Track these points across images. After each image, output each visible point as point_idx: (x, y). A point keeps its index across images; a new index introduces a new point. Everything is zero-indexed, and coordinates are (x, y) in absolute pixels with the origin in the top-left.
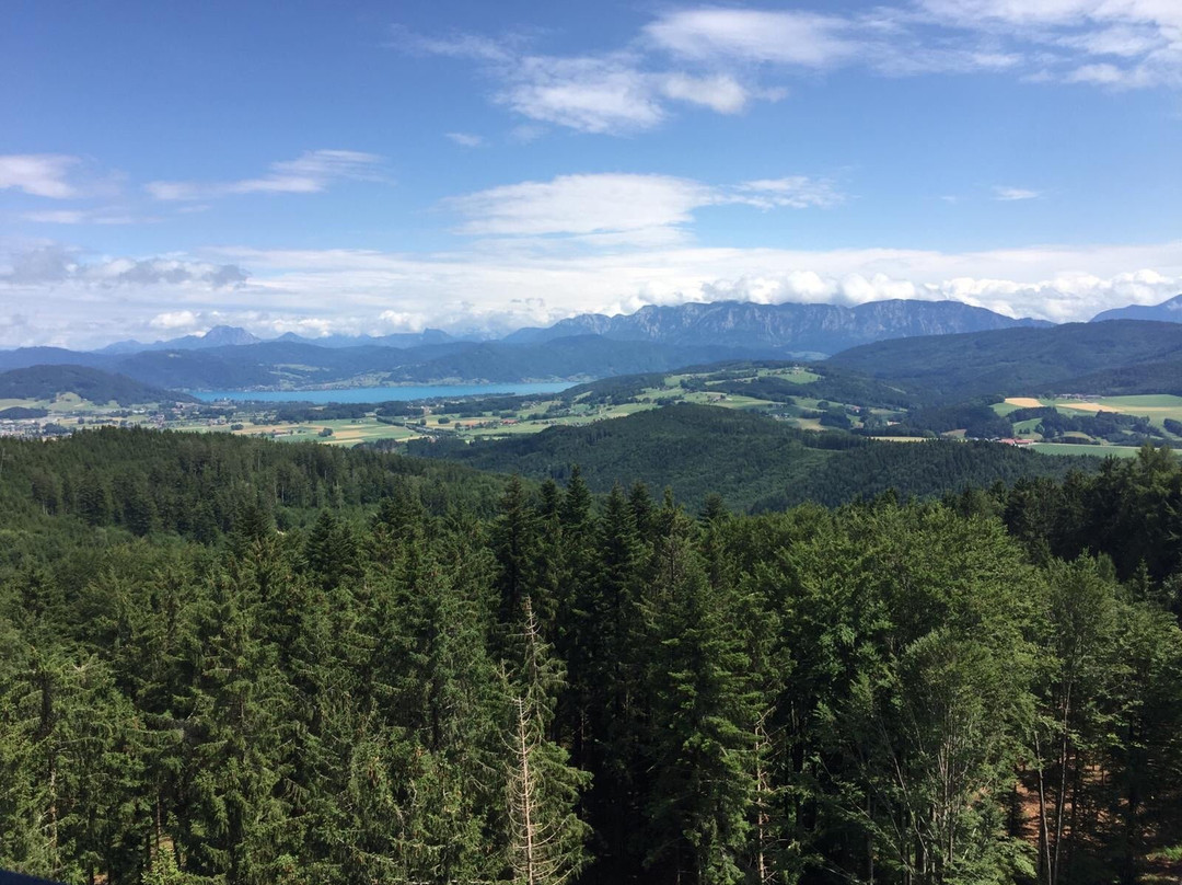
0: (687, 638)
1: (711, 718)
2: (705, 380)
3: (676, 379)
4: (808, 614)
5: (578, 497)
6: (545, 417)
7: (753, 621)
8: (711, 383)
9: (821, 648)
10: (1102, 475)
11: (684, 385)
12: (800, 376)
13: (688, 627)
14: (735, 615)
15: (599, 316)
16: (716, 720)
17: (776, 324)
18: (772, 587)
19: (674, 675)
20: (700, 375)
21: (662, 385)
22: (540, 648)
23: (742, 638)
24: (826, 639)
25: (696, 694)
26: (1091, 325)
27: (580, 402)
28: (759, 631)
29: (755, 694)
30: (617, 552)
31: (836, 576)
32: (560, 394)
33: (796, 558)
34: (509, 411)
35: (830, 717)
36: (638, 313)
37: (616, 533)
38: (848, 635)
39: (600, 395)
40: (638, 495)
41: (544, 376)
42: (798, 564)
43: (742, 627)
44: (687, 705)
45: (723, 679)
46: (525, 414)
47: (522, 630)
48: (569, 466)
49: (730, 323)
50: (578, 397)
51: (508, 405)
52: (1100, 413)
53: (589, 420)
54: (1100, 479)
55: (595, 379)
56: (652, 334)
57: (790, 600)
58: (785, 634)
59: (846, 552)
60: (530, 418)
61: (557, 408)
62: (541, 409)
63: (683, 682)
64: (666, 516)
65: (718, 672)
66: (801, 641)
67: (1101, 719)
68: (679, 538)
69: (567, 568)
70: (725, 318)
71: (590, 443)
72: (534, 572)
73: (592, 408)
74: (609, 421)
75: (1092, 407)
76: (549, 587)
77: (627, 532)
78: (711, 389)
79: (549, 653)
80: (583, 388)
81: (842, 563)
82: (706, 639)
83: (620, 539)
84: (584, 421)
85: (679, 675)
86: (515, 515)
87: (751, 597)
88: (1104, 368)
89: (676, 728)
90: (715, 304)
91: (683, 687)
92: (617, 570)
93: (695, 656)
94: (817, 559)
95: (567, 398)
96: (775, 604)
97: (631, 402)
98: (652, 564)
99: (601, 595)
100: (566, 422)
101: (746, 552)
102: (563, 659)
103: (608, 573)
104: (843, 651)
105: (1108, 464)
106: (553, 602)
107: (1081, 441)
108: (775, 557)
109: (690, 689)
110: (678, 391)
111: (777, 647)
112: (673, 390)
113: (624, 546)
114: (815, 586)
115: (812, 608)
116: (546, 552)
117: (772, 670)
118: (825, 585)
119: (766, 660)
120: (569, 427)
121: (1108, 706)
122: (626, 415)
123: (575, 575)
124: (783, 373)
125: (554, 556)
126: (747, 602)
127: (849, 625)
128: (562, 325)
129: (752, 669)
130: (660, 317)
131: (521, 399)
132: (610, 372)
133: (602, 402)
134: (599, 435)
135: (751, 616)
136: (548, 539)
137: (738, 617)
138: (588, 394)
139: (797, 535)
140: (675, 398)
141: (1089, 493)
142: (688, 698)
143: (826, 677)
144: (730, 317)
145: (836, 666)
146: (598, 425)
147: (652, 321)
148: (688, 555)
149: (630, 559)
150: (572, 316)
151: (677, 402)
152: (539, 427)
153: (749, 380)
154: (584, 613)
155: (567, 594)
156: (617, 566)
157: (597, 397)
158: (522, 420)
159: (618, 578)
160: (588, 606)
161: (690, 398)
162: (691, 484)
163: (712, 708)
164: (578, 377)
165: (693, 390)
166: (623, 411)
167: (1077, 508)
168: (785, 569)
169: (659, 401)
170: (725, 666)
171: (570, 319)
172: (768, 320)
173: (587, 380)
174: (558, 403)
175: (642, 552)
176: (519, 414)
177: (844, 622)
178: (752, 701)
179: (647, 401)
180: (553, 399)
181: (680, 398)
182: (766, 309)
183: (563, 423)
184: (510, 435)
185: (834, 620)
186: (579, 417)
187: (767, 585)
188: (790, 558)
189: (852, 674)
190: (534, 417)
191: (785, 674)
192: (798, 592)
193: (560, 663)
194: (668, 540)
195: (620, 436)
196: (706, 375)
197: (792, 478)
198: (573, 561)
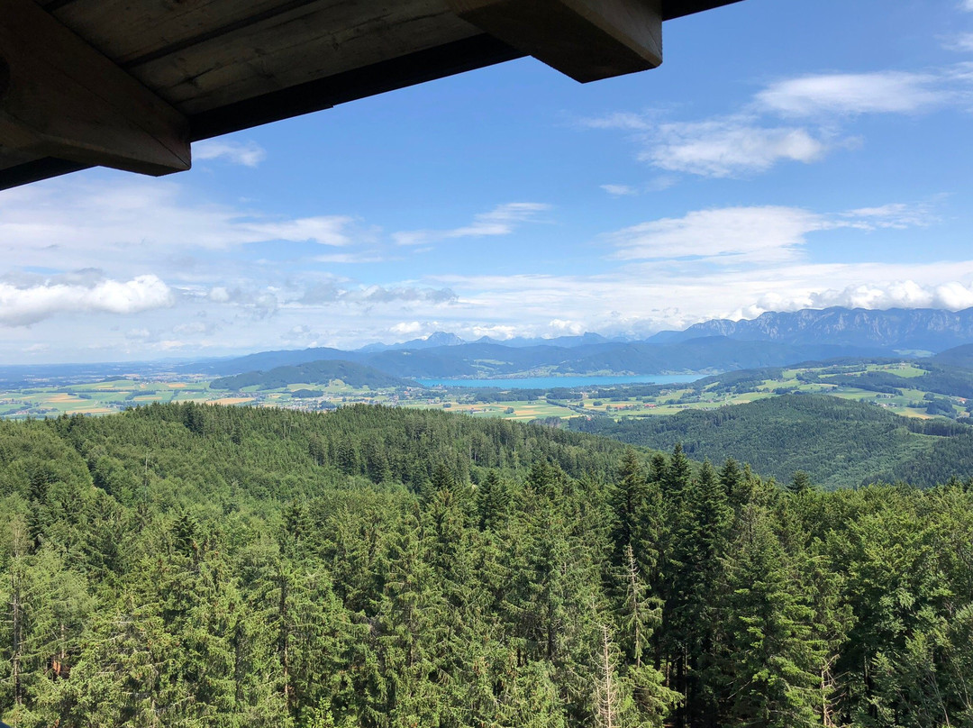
0: (755, 589)
1: (777, 658)
2: (818, 374)
3: (793, 373)
4: (869, 577)
5: (680, 468)
6: (679, 402)
7: (818, 580)
8: (824, 376)
9: (881, 608)
11: (799, 378)
12: (906, 371)
13: (757, 579)
14: (802, 573)
15: (726, 321)
16: (781, 660)
17: (883, 326)
18: (840, 552)
19: (745, 619)
20: (813, 370)
21: (780, 378)
22: (639, 588)
23: (808, 593)
24: (886, 601)
25: (762, 636)
27: (708, 391)
28: (824, 589)
30: (707, 515)
31: (898, 546)
32: (692, 384)
33: (862, 529)
34: (650, 397)
35: (887, 667)
37: (706, 499)
38: (907, 599)
39: (726, 385)
40: (730, 469)
41: (679, 369)
42: (862, 533)
43: (808, 584)
44: (755, 644)
45: (785, 626)
46: (663, 399)
47: (625, 572)
49: (841, 325)
50: (707, 387)
51: (649, 392)
53: (717, 405)
55: (722, 372)
56: (772, 335)
57: (855, 564)
58: (850, 593)
59: (908, 527)
60: (666, 404)
61: (689, 395)
62: (676, 395)
63: (753, 625)
64: (745, 488)
65: (783, 620)
66: (864, 602)
68: (755, 507)
69: (666, 524)
70: (836, 321)
71: (717, 425)
72: (638, 527)
73: (720, 395)
74: (733, 407)
76: (651, 539)
77: (715, 499)
78: (824, 381)
79: (647, 593)
80: (712, 379)
81: (904, 536)
82: (772, 592)
83: (709, 504)
84: (712, 406)
85: (750, 620)
86: (629, 481)
87: (816, 559)
89: (746, 664)
90: (827, 310)
91: (752, 629)
92: (707, 530)
93: (764, 606)
94: (880, 531)
95: (698, 387)
96: (840, 566)
97: (750, 391)
98: (733, 527)
99: (696, 549)
100: (697, 406)
101: (818, 523)
103: (700, 532)
104: (903, 613)
106: (654, 552)
108: (845, 527)
109: (757, 631)
110: (794, 383)
111: (841, 604)
112: (790, 380)
113: (713, 510)
114: (878, 554)
115: (872, 572)
116: (649, 511)
117: (835, 623)
118: (887, 554)
119: (830, 614)
120: (699, 411)
122: (748, 402)
123: (673, 531)
124: (890, 368)
125: (655, 515)
126: (813, 563)
127: (909, 590)
128: (694, 329)
129: (816, 620)
130: (778, 321)
131: (660, 388)
132: (736, 367)
133: (728, 391)
134: (725, 418)
135: (816, 575)
136: (650, 501)
137: (805, 575)
138: (716, 384)
139: (865, 509)
140: (792, 389)
142: (758, 638)
144: (841, 321)
145: (897, 625)
146: (723, 410)
147: (772, 324)
148: (763, 521)
149: (717, 521)
150: (703, 321)
151: (793, 392)
152: (674, 410)
153: (859, 374)
154: (680, 563)
155: (666, 546)
156: (707, 526)
157: (725, 387)
158: (660, 405)
159: (707, 536)
160: (684, 558)
161: (803, 388)
163: (778, 650)
164: (708, 370)
165: (807, 382)
166: (746, 399)
168: (853, 538)
169: (778, 391)
170: (788, 615)
171: (701, 324)
172: (876, 322)
173: (715, 373)
174: (690, 391)
175: (727, 515)
176: (658, 399)
177: (904, 586)
179: (766, 390)
180: (686, 388)
181: (796, 388)
182: (874, 313)
183: (694, 408)
184: (650, 416)
185: (895, 584)
186: (708, 403)
187: (837, 550)
188: (854, 526)
189: (909, 633)
190: (671, 402)
191: (848, 627)
192: (861, 557)
194: (746, 508)
195: (743, 419)
196: (819, 370)
197: (899, 459)
198: (672, 519)
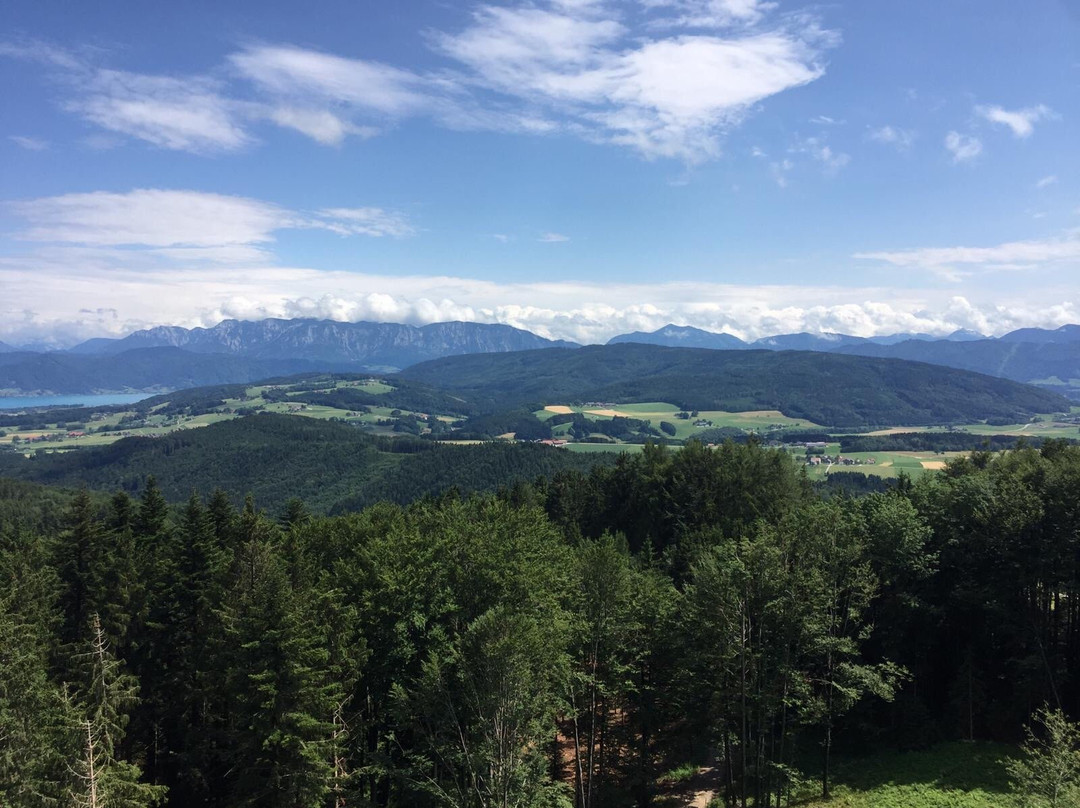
0: (268, 639)
1: (290, 715)
2: (286, 391)
3: (258, 390)
4: (384, 604)
5: (153, 508)
6: (117, 428)
7: (332, 617)
8: (292, 394)
9: (396, 635)
10: (617, 468)
11: (265, 396)
12: (375, 387)
13: (268, 629)
14: (315, 612)
15: (177, 329)
16: (295, 715)
17: (353, 340)
18: (350, 583)
19: (254, 676)
20: (281, 386)
21: (243, 396)
22: (109, 666)
23: (322, 633)
24: (401, 626)
25: (276, 692)
26: (607, 347)
27: (156, 413)
28: (338, 624)
29: (334, 685)
30: (193, 560)
31: (410, 567)
32: (134, 405)
33: (373, 554)
34: (77, 423)
35: (404, 696)
36: (218, 326)
37: (193, 541)
38: (419, 620)
39: (178, 406)
40: (217, 503)
41: (117, 387)
42: (374, 558)
43: (321, 623)
44: (267, 705)
45: (302, 676)
46: (95, 426)
47: (89, 649)
48: (143, 477)
49: (310, 338)
50: (154, 409)
51: (76, 417)
52: (615, 417)
53: (166, 431)
54: (616, 471)
55: (173, 390)
56: (233, 347)
57: (368, 593)
58: (363, 625)
59: (418, 545)
60: (99, 430)
61: (131, 419)
62: (114, 420)
63: (263, 682)
64: (247, 522)
65: (298, 668)
66: (377, 632)
67: (621, 669)
68: (260, 543)
69: (140, 582)
70: (305, 334)
71: (168, 453)
72: (103, 588)
73: (170, 418)
74: (187, 431)
75: (609, 413)
76: (120, 601)
77: (205, 540)
78: (293, 399)
79: (120, 670)
80: (159, 399)
81: (413, 555)
82: (287, 638)
83: (198, 547)
84: (161, 431)
85: (259, 677)
86: (81, 530)
87: (330, 594)
88: (617, 382)
89: (255, 729)
90: (295, 320)
91: (263, 688)
92: (194, 579)
93: (275, 656)
94: (391, 553)
95: (142, 409)
96: (353, 598)
97: (207, 412)
98: (232, 570)
99: (177, 605)
100: (141, 432)
101: (324, 551)
102: (135, 674)
103: (184, 582)
104: (415, 634)
105: (622, 459)
106: (125, 616)
107: (601, 441)
108: (352, 555)
109: (270, 688)
110: (259, 401)
111: (355, 639)
112: (255, 400)
113: (203, 554)
114: (390, 578)
115: (387, 599)
116: (117, 566)
117: (350, 660)
118: (400, 577)
119: (344, 651)
120: (144, 438)
121: (625, 658)
122: (206, 425)
123: (149, 587)
124: (360, 384)
125: (126, 569)
126: (326, 598)
127: (420, 611)
128: (137, 337)
129: (331, 662)
130: (241, 331)
131: (91, 411)
132: (190, 384)
133: (180, 413)
134: (177, 446)
135: (331, 611)
136: (119, 553)
137: (318, 614)
138: (165, 405)
139: (373, 532)
140: (257, 408)
141: (608, 483)
142: (266, 696)
143: (400, 661)
144: (310, 333)
145: (409, 650)
146: (174, 436)
147: (233, 334)
148: (268, 557)
149: (208, 567)
150: (148, 328)
151: (258, 412)
152: (111, 439)
153: (328, 391)
154: (159, 625)
155: (140, 608)
156: (194, 575)
157: (177, 406)
158: (91, 432)
159: (196, 587)
160: (162, 617)
161: (271, 408)
162: (272, 490)
163: (291, 705)
164: (155, 388)
165: (274, 400)
166: (203, 421)
167: (600, 496)
168: (362, 564)
169: (240, 412)
170: (304, 662)
171: (146, 331)
172: (345, 336)
173: (165, 391)
174: (131, 414)
175: (221, 559)
176: (88, 426)
177: (417, 609)
178: (330, 693)
179: (227, 411)
180: (126, 410)
181: (261, 407)
182: (343, 326)
183: (137, 434)
184: (78, 447)
185: (409, 604)
186: (155, 428)
187: (345, 581)
188: (367, 554)
189: (423, 655)
190: (105, 429)
191: (362, 663)
192: (374, 584)
193: (132, 678)
194: (249, 546)
195: (199, 446)
196: (287, 386)
197: (368, 480)
198: (147, 574)
